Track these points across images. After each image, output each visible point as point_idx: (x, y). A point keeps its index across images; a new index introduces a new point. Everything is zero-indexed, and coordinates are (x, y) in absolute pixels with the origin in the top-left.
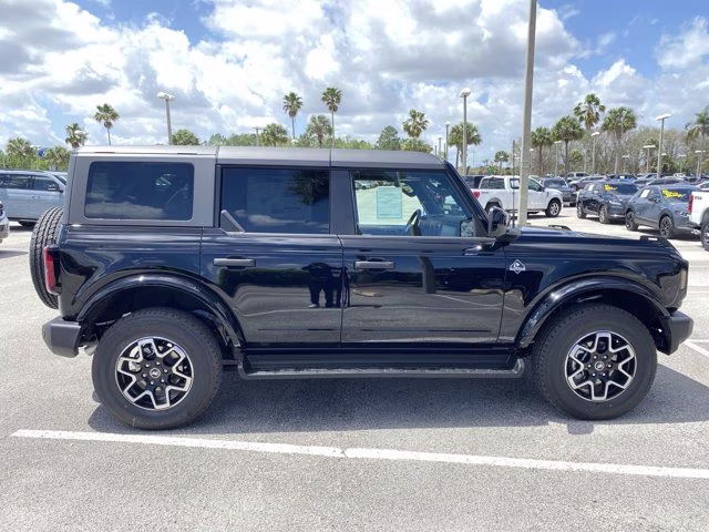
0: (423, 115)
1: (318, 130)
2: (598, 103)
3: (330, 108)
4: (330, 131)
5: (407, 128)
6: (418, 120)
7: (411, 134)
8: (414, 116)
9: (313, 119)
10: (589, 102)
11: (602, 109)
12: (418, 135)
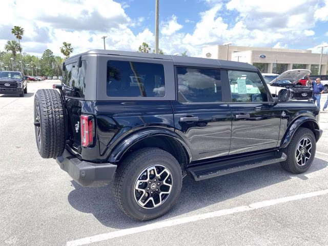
0: (70, 45)
1: (13, 49)
2: (148, 46)
3: (17, 37)
4: (20, 50)
5: (63, 51)
6: (68, 47)
7: (65, 54)
8: (66, 46)
9: (9, 43)
10: (144, 46)
11: (150, 49)
12: (68, 55)
